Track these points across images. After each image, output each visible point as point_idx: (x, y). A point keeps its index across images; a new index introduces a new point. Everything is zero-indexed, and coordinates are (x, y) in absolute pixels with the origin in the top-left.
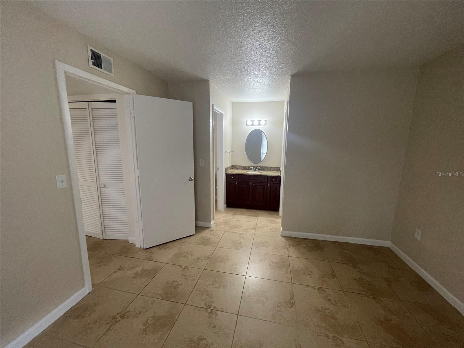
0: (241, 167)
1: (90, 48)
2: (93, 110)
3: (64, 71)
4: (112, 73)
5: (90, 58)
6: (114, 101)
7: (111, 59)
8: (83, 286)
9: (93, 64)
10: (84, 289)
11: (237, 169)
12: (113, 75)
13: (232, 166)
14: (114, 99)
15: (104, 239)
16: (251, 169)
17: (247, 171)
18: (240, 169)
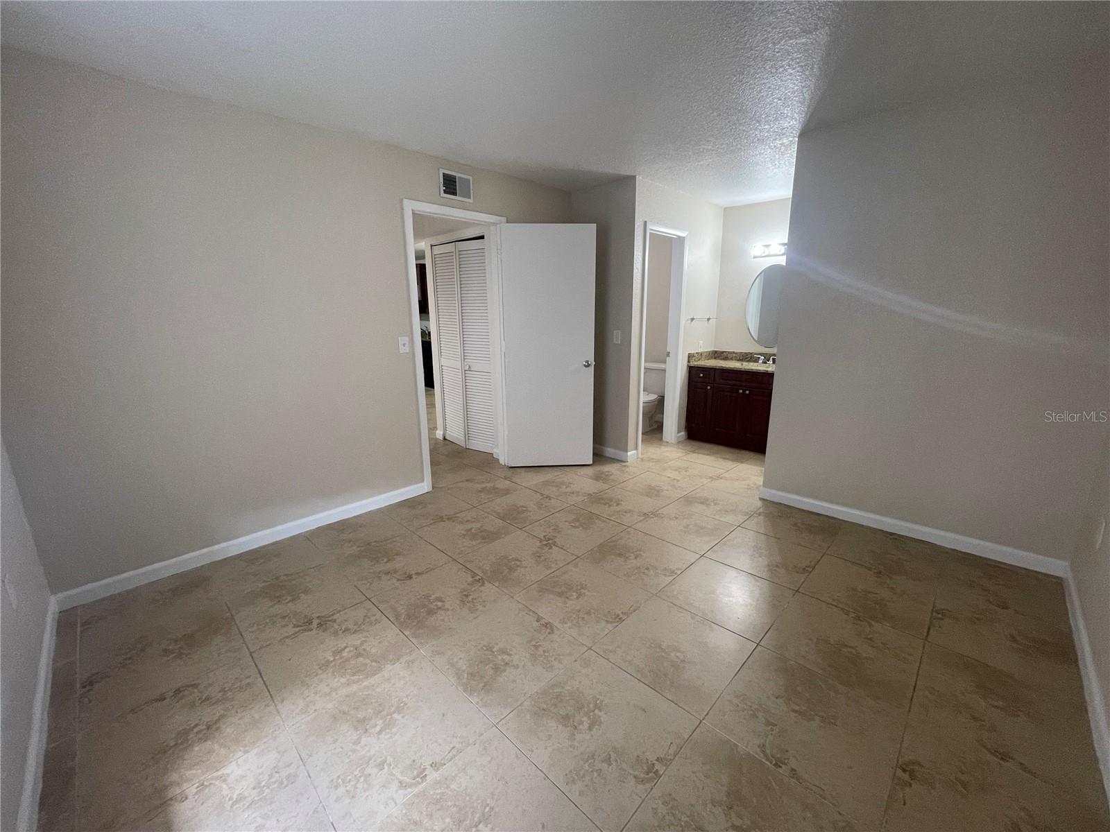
0: (734, 355)
1: (441, 171)
2: (461, 253)
3: (412, 210)
4: (470, 198)
5: (442, 185)
6: (482, 237)
7: (471, 178)
8: (423, 481)
9: (445, 192)
10: (422, 484)
11: (726, 359)
12: (471, 201)
13: (716, 352)
14: (482, 234)
15: (467, 447)
16: (756, 360)
17: (742, 364)
18: (732, 359)
